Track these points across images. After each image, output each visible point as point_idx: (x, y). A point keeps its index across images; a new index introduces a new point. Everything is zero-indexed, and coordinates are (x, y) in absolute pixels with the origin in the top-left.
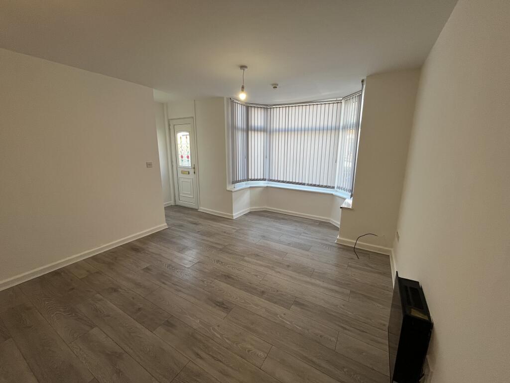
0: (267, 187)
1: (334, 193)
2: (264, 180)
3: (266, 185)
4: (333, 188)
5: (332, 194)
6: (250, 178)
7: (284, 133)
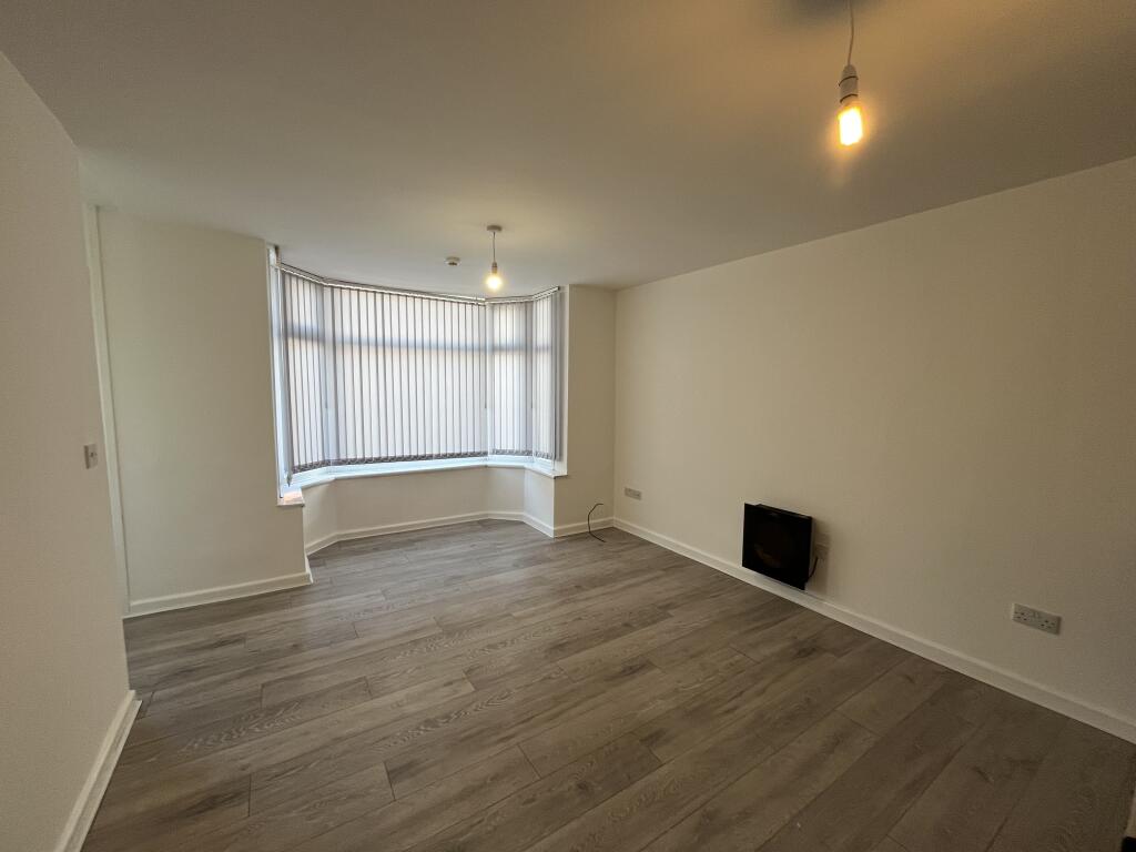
0: (336, 480)
1: (489, 463)
2: (325, 463)
3: (332, 477)
4: (485, 454)
5: (486, 466)
6: (296, 464)
7: (372, 350)
